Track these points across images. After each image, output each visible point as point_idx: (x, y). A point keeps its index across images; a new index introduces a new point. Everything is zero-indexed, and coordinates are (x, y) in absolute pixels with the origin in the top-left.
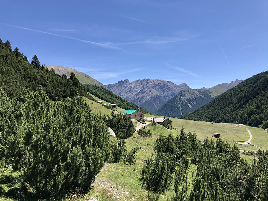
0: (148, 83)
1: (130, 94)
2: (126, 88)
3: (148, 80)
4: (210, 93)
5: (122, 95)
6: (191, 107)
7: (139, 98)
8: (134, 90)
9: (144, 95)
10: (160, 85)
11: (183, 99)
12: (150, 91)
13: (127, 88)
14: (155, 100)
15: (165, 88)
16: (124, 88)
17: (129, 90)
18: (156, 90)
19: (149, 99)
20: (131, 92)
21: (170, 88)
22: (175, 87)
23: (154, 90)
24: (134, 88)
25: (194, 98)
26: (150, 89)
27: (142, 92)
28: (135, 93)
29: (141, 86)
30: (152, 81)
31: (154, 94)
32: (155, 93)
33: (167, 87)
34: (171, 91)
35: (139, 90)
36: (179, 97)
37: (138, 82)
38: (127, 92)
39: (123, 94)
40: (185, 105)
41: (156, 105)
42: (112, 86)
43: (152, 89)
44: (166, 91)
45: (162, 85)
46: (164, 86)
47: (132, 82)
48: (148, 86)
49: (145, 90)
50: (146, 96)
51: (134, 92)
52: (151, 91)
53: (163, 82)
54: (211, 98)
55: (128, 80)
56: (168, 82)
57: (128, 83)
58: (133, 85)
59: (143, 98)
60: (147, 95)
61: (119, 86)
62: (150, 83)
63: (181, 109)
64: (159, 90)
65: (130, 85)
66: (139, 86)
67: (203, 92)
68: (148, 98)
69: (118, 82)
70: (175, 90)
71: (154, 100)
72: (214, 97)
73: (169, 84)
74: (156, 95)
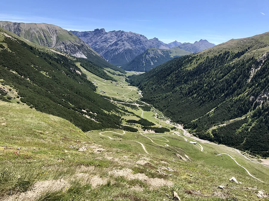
0: (122, 35)
1: (105, 44)
2: (101, 37)
3: (123, 32)
4: (171, 53)
5: (98, 45)
6: (152, 64)
7: (113, 49)
8: (109, 40)
9: (118, 47)
10: (133, 38)
11: (147, 56)
12: (123, 43)
13: (103, 38)
14: (127, 53)
15: (137, 42)
16: (100, 37)
17: (104, 40)
18: (129, 43)
19: (121, 52)
20: (106, 43)
21: (141, 41)
22: (147, 41)
23: (127, 43)
24: (109, 39)
25: (157, 57)
26: (123, 42)
27: (116, 44)
28: (110, 44)
29: (116, 37)
30: (126, 33)
31: (126, 48)
32: (128, 46)
33: (139, 41)
34: (142, 45)
35: (113, 41)
36: (145, 54)
37: (113, 32)
38: (102, 42)
39: (98, 43)
40: (148, 62)
41: (127, 58)
42: (89, 33)
43: (125, 42)
44: (138, 45)
45: (135, 38)
46: (136, 40)
47: (108, 32)
48: (122, 39)
49: (119, 42)
50: (119, 49)
51: (108, 43)
52: (124, 45)
53: (136, 35)
54: (170, 58)
55: (103, 29)
56: (141, 35)
57: (104, 32)
58: (108, 36)
59: (117, 50)
60: (120, 47)
61: (95, 34)
62: (124, 36)
63: (145, 65)
64: (132, 44)
65: (105, 35)
66: (114, 37)
67: (165, 52)
68: (121, 50)
69: (94, 30)
70: (146, 44)
71: (125, 53)
72: (173, 57)
73: (141, 37)
74: (128, 48)
